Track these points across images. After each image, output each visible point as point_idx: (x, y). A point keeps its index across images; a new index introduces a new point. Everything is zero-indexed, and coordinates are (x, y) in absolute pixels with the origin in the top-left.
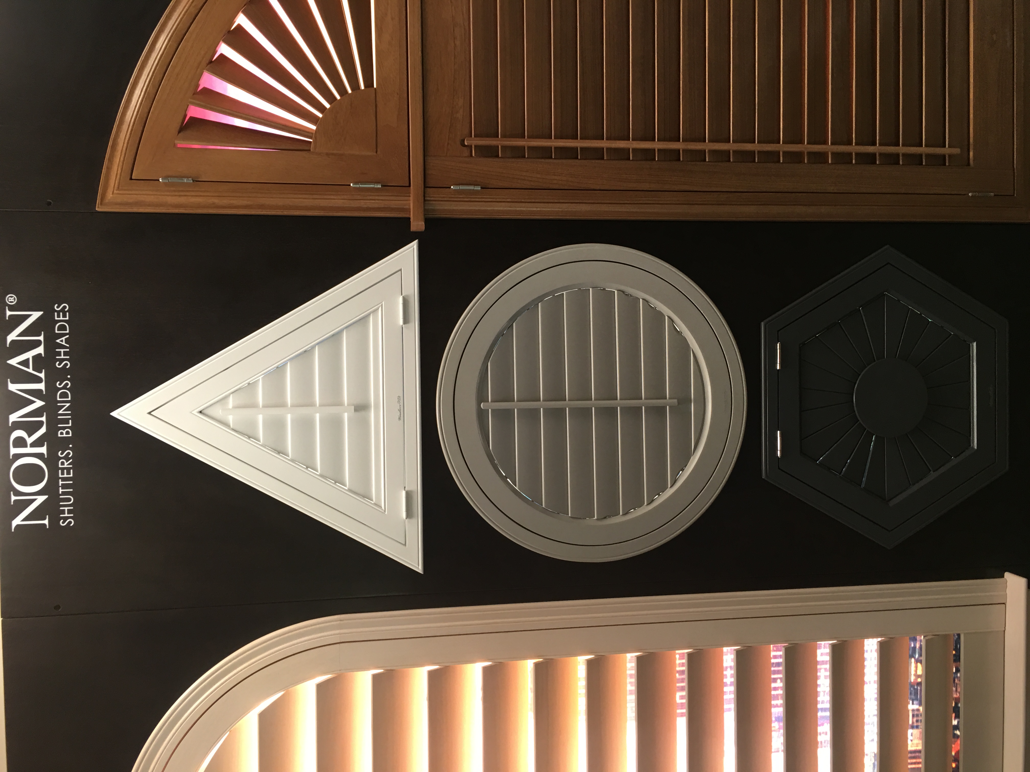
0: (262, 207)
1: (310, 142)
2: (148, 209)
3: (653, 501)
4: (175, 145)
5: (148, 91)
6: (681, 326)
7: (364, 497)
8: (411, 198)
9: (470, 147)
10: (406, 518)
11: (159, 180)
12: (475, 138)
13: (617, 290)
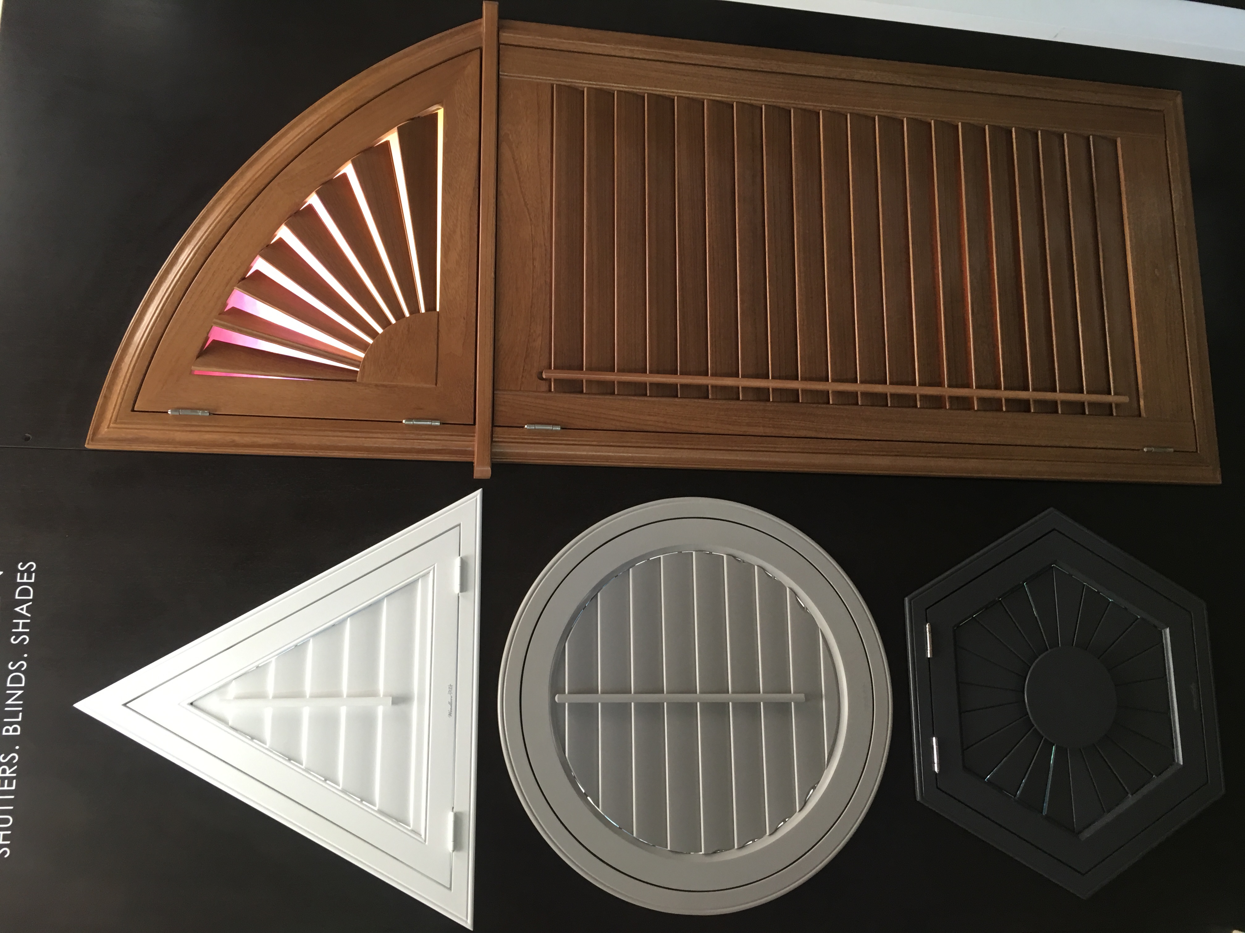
0: (292, 446)
1: (357, 371)
2: (150, 447)
3: (777, 829)
4: (191, 372)
5: (164, 309)
6: (806, 600)
7: (398, 820)
8: (476, 439)
9: (548, 380)
10: (453, 851)
11: (167, 412)
12: (555, 371)
13: (726, 554)
